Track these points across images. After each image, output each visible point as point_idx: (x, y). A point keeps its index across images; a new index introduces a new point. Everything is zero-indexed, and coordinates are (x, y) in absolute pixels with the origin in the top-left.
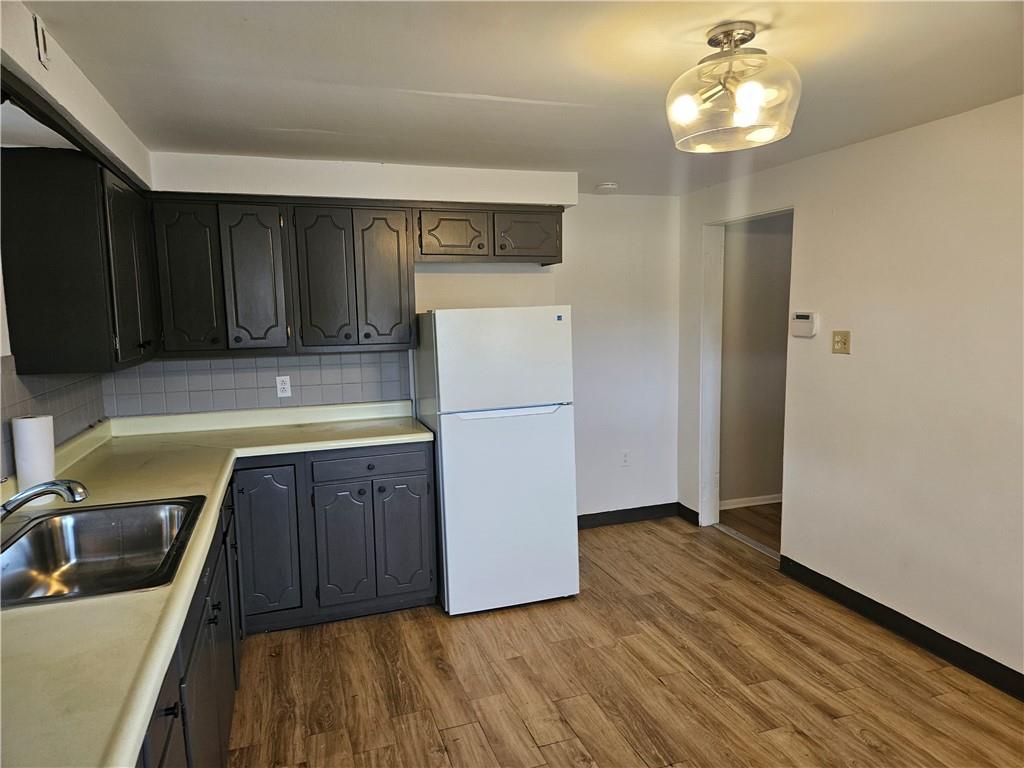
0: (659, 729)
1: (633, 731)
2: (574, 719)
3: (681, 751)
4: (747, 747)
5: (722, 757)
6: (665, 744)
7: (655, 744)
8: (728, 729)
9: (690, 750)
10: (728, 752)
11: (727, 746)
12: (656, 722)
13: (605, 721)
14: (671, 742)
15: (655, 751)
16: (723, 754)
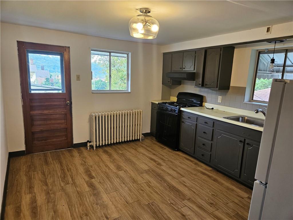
0: (153, 215)
1: (161, 213)
2: (180, 216)
3: (146, 208)
4: (126, 211)
5: (135, 207)
6: (151, 210)
7: (153, 209)
8: (130, 217)
9: (144, 208)
10: (133, 209)
11: (132, 211)
12: (154, 217)
13: (170, 217)
14: (149, 210)
15: (153, 207)
16: (134, 208)
